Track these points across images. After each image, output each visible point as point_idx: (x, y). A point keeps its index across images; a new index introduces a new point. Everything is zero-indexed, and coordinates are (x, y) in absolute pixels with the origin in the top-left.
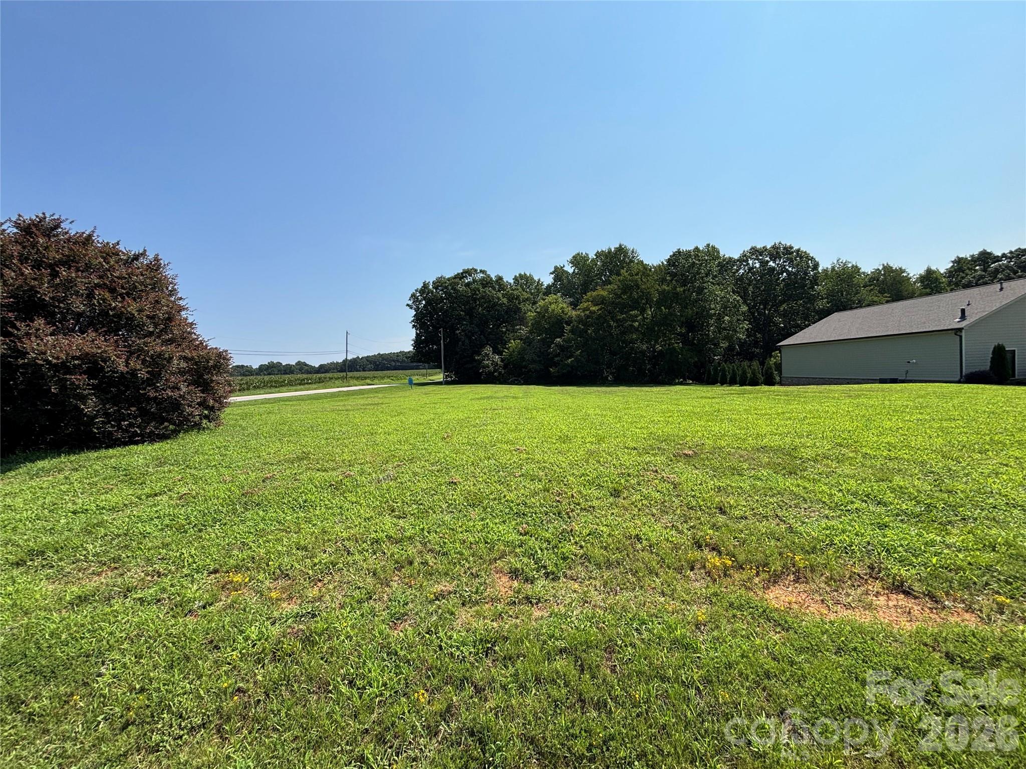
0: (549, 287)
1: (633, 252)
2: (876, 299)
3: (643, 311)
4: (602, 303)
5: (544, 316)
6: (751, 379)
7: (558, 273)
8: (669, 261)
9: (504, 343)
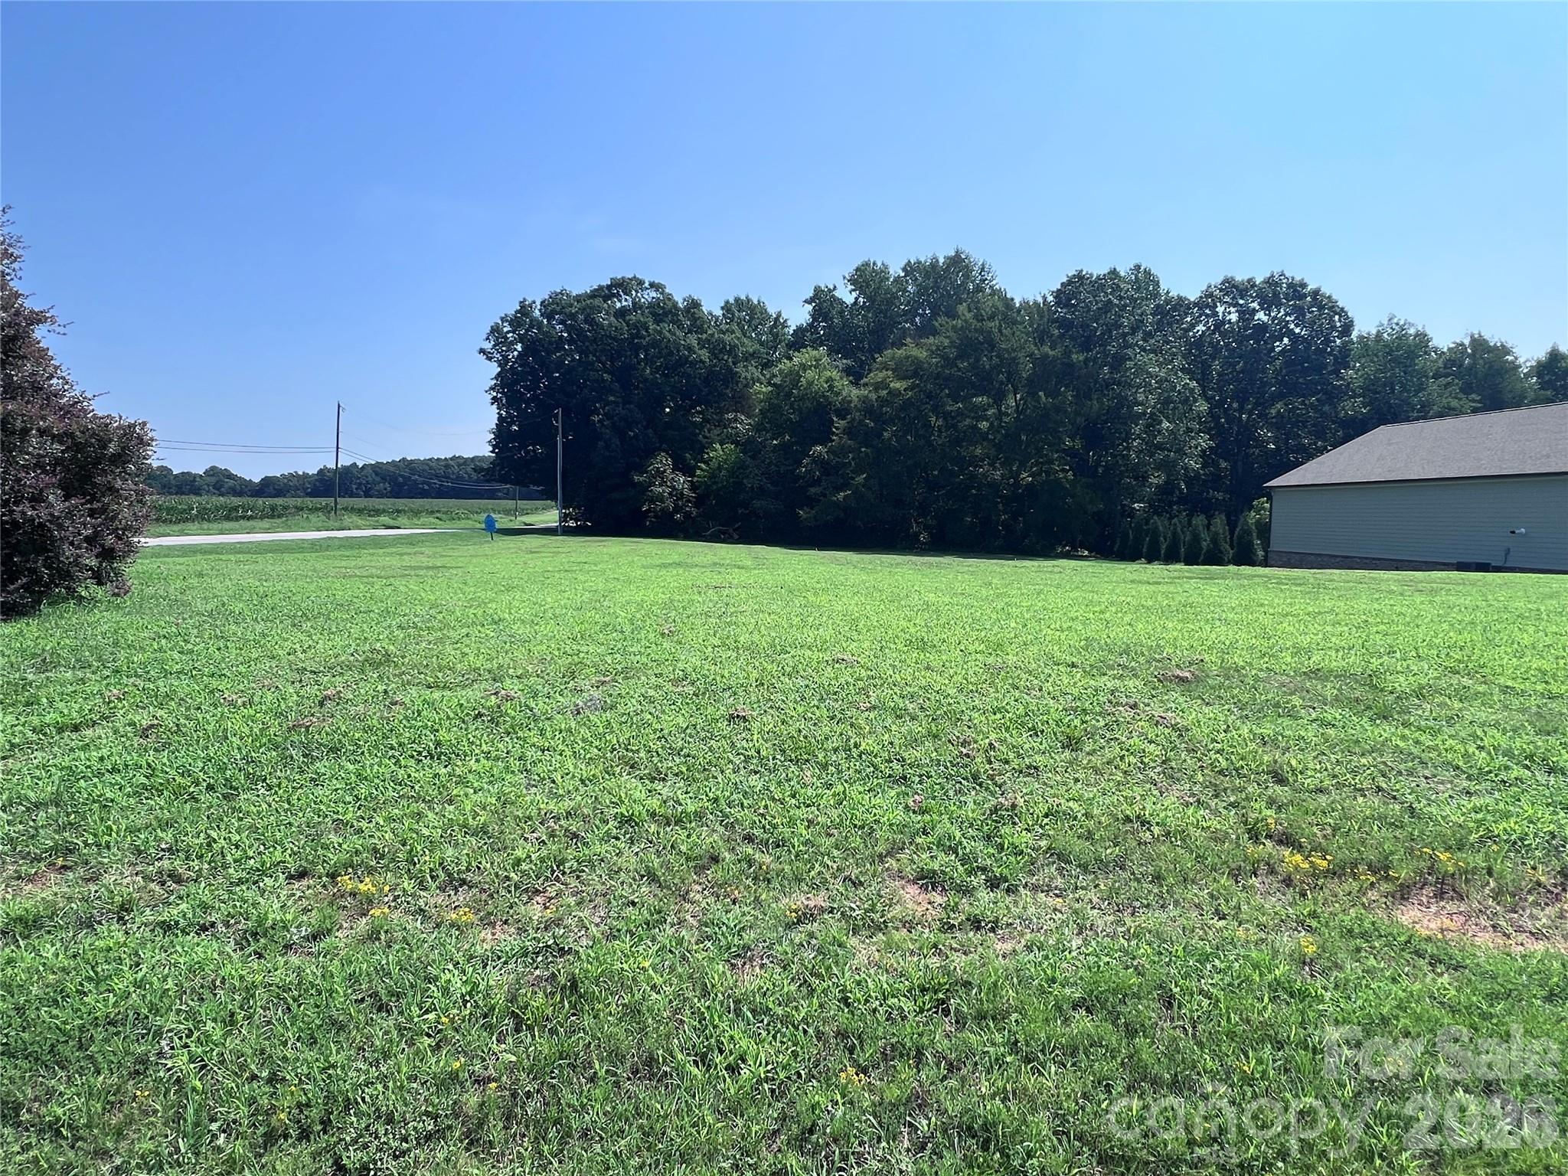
0: (800, 330)
1: (983, 270)
3: (999, 398)
4: (915, 374)
5: (789, 394)
6: (1208, 551)
7: (822, 302)
8: (1058, 294)
9: (699, 449)
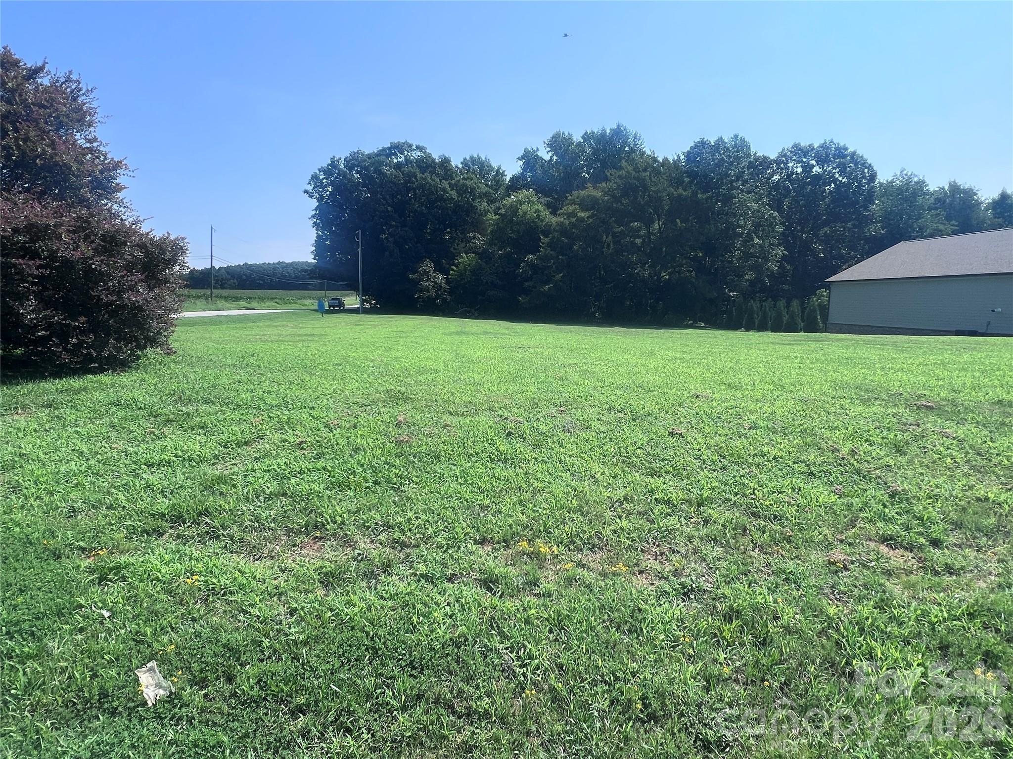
0: (514, 178)
1: (635, 138)
2: (941, 227)
3: (648, 223)
5: (510, 221)
6: (787, 323)
8: (687, 154)
9: (452, 257)
